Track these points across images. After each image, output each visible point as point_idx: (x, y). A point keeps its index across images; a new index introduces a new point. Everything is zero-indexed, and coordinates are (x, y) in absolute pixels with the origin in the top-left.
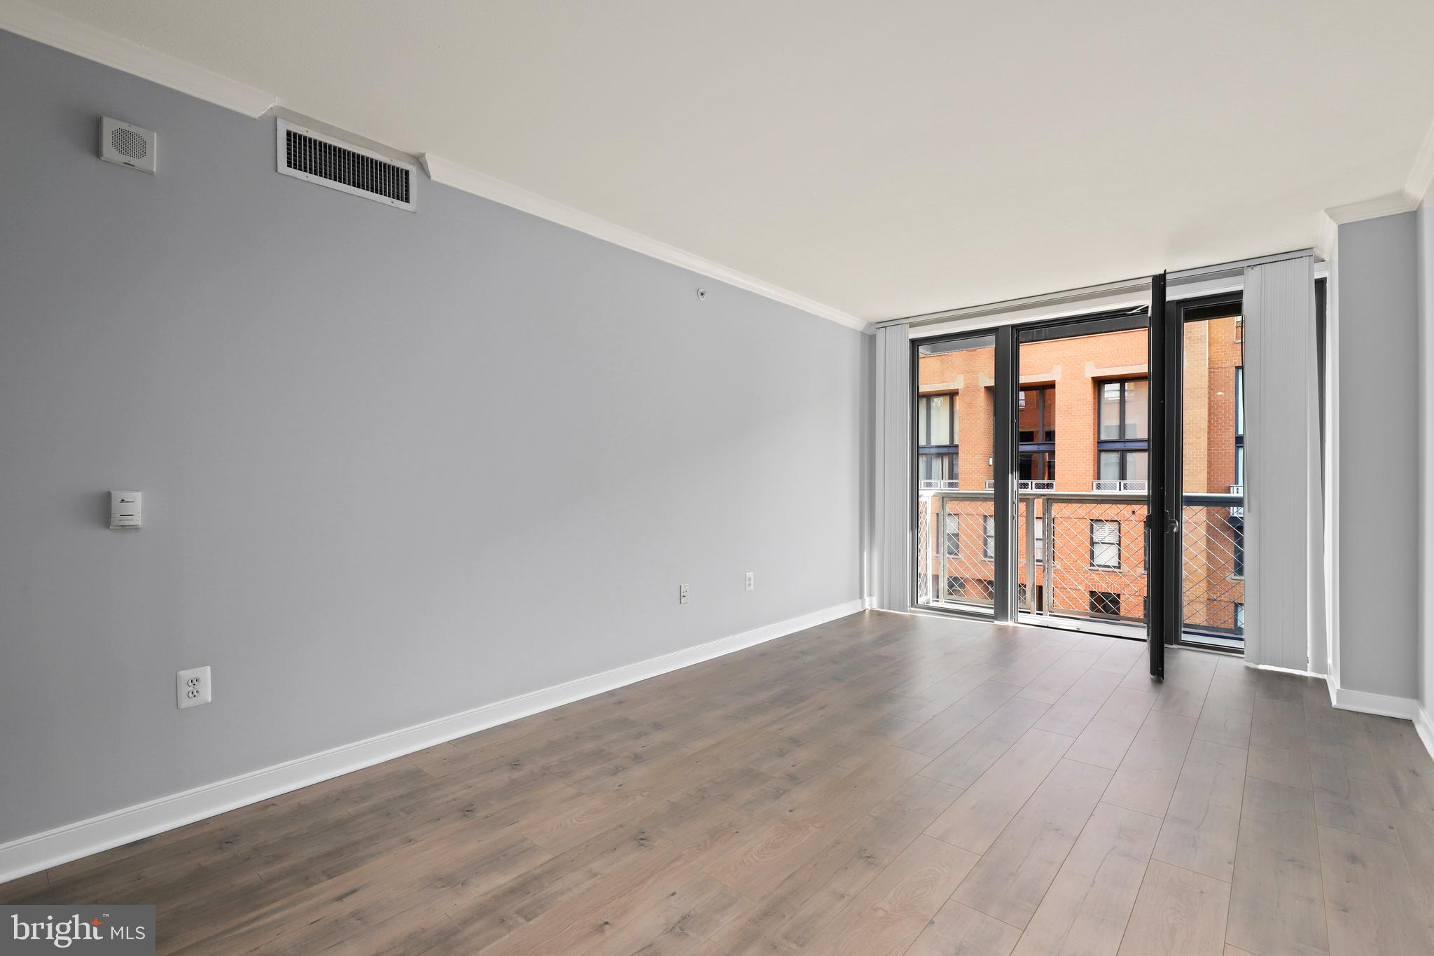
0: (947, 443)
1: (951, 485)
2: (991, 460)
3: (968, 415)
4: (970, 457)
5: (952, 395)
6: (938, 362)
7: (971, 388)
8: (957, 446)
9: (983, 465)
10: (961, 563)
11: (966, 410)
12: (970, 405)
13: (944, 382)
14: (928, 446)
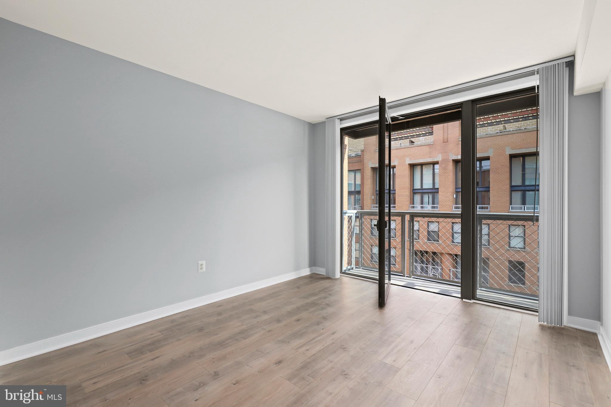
0: (431, 187)
1: (433, 207)
2: (455, 195)
3: (444, 173)
4: (445, 194)
5: (434, 164)
6: (428, 148)
7: (445, 161)
8: (438, 189)
9: (451, 198)
10: (440, 245)
11: (443, 171)
12: (445, 169)
13: (431, 158)
14: (422, 188)
